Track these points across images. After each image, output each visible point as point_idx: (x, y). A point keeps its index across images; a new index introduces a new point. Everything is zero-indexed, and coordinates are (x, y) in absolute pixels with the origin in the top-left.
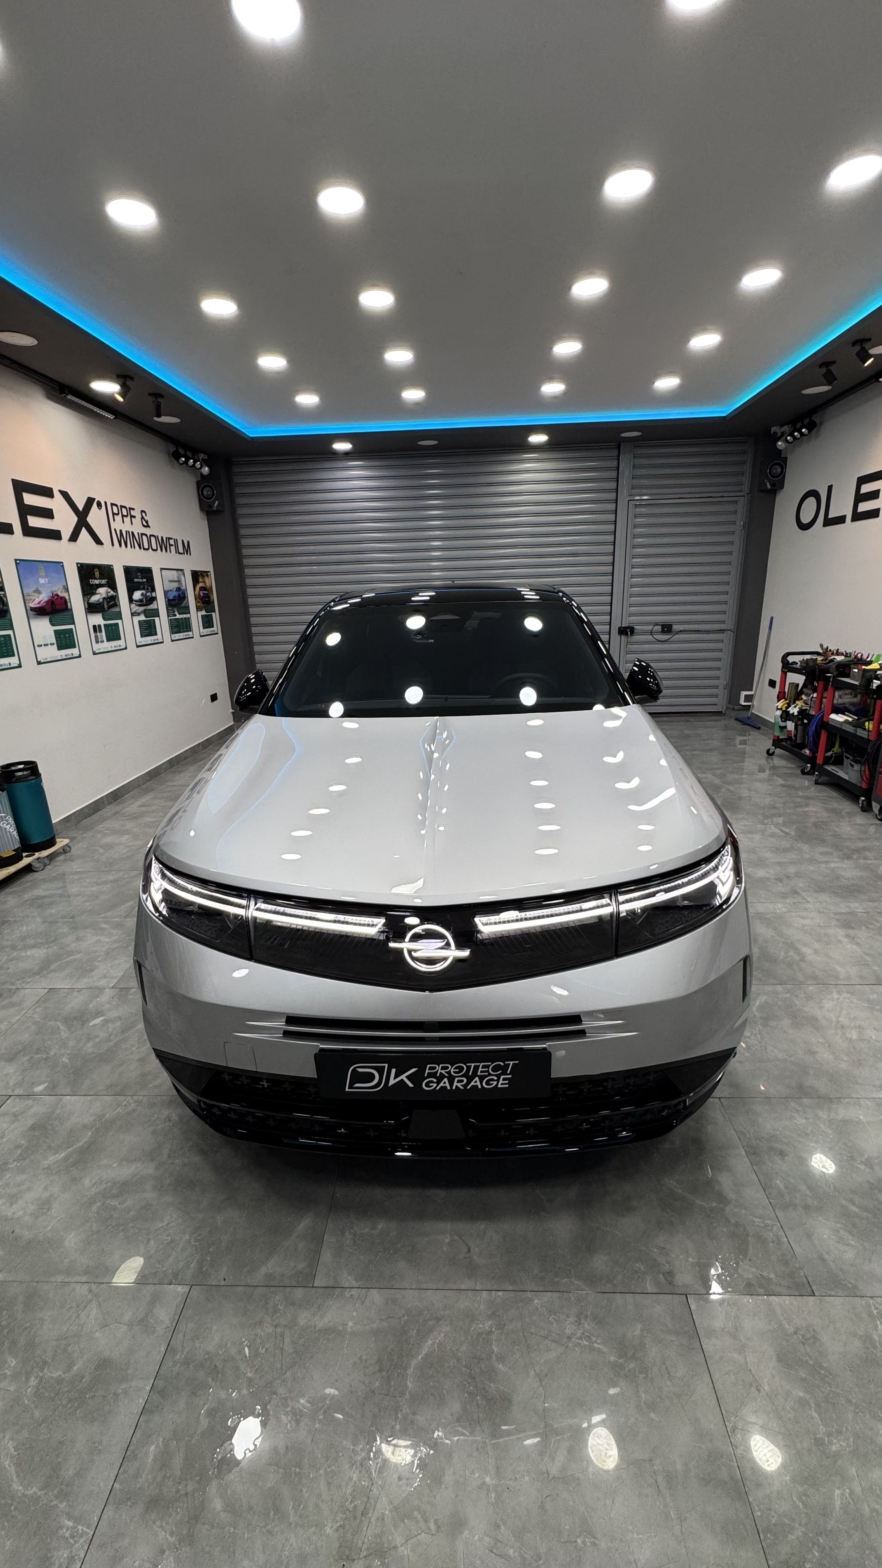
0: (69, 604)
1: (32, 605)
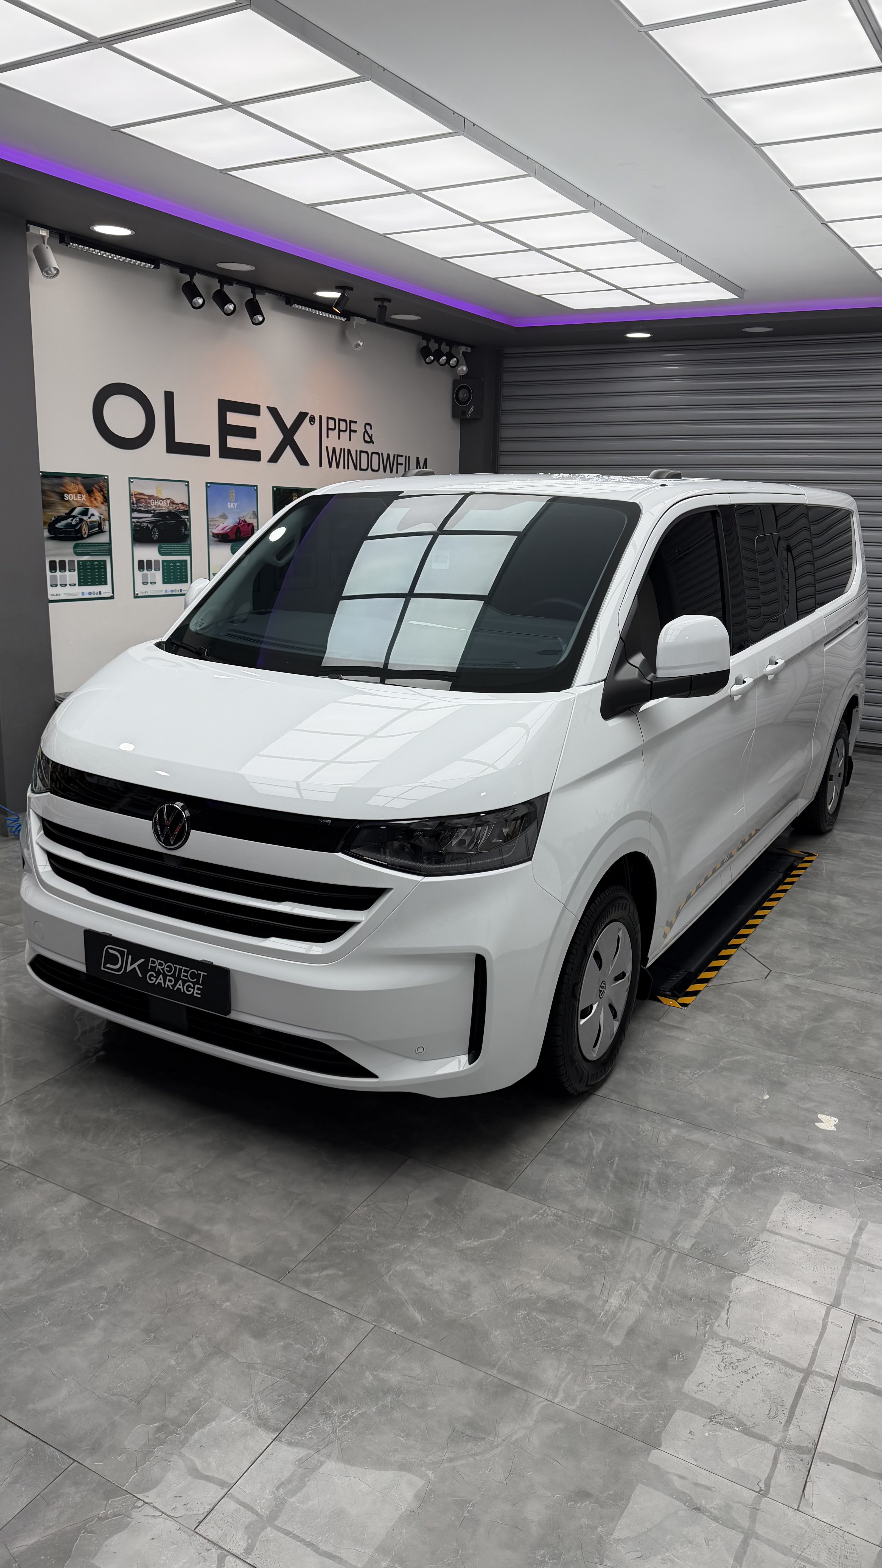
1: (215, 531)
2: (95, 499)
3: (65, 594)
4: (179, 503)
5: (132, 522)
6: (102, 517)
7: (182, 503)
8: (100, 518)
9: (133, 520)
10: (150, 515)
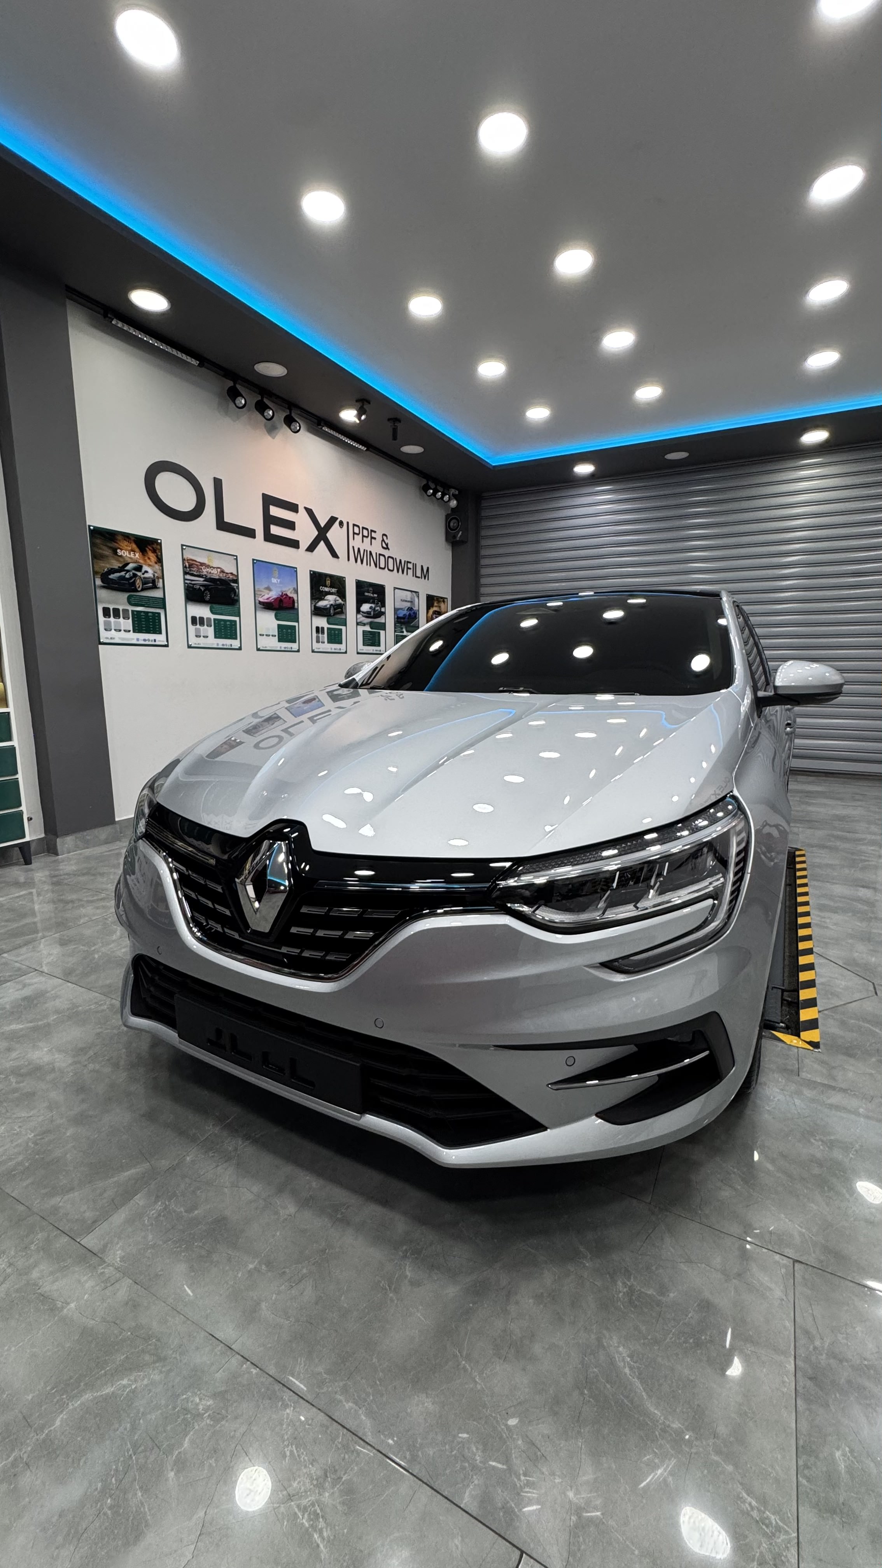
0: (296, 604)
1: (261, 600)
2: (149, 558)
3: (119, 638)
4: (228, 572)
5: (185, 583)
6: (156, 575)
7: (231, 573)
8: (154, 576)
9: (186, 581)
10: (202, 579)
